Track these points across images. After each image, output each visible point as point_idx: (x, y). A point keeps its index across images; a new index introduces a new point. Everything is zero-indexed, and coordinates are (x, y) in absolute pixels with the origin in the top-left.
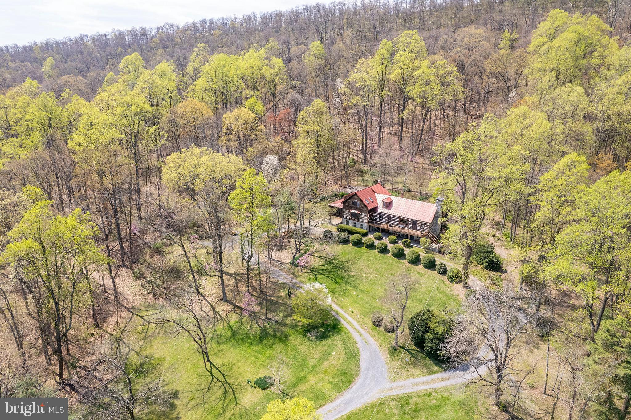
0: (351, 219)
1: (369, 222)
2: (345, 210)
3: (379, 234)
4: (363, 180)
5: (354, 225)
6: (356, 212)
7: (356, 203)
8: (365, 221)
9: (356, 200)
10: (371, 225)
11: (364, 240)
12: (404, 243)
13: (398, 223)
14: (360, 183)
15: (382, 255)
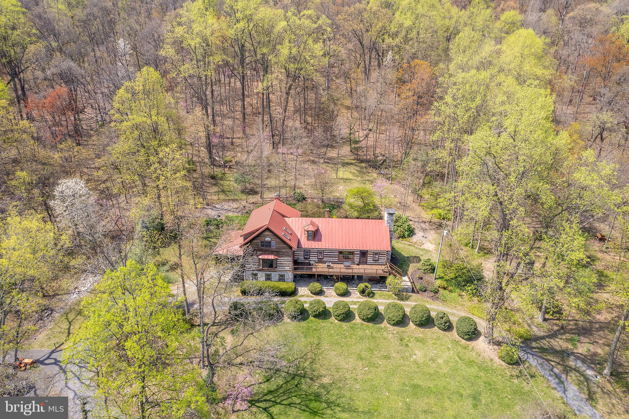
0: (261, 270)
1: (295, 269)
4: (223, 191)
5: (268, 278)
7: (269, 244)
8: (287, 268)
9: (268, 239)
10: (298, 272)
12: (363, 292)
13: (336, 260)
14: (222, 197)
15: (348, 324)
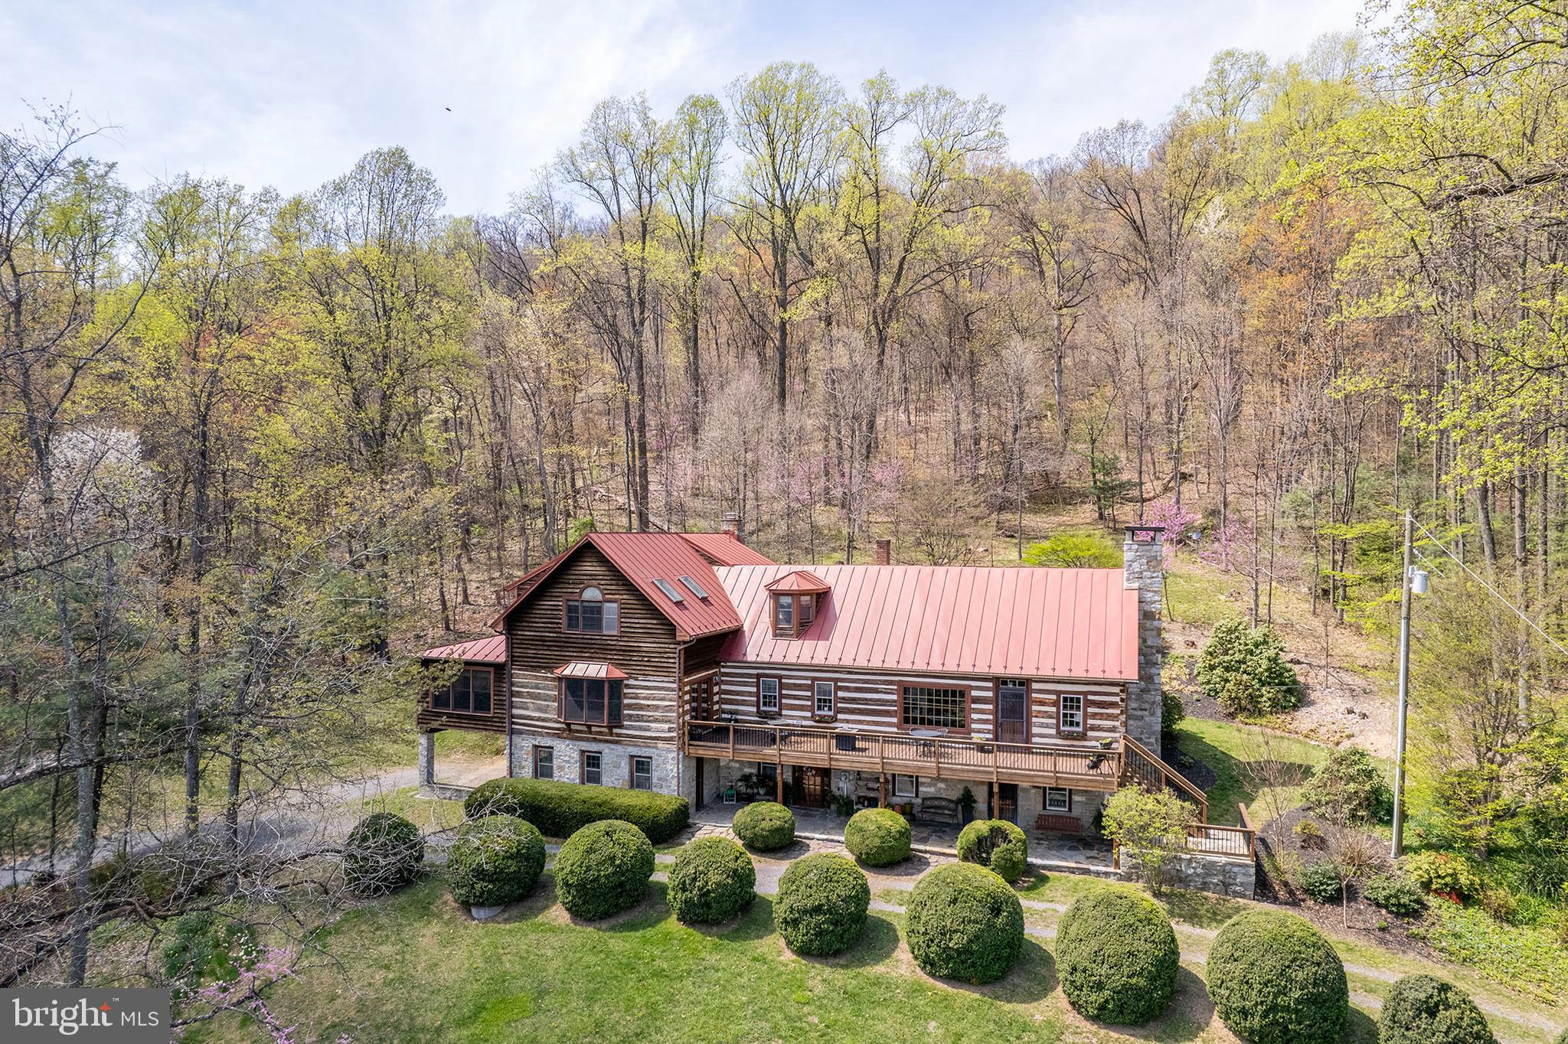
0: (568, 732)
1: (695, 735)
2: (522, 678)
3: (771, 813)
5: (590, 767)
6: (596, 670)
7: (593, 614)
8: (659, 729)
9: (592, 594)
10: (706, 750)
11: (666, 866)
12: (978, 856)
13: (890, 725)
